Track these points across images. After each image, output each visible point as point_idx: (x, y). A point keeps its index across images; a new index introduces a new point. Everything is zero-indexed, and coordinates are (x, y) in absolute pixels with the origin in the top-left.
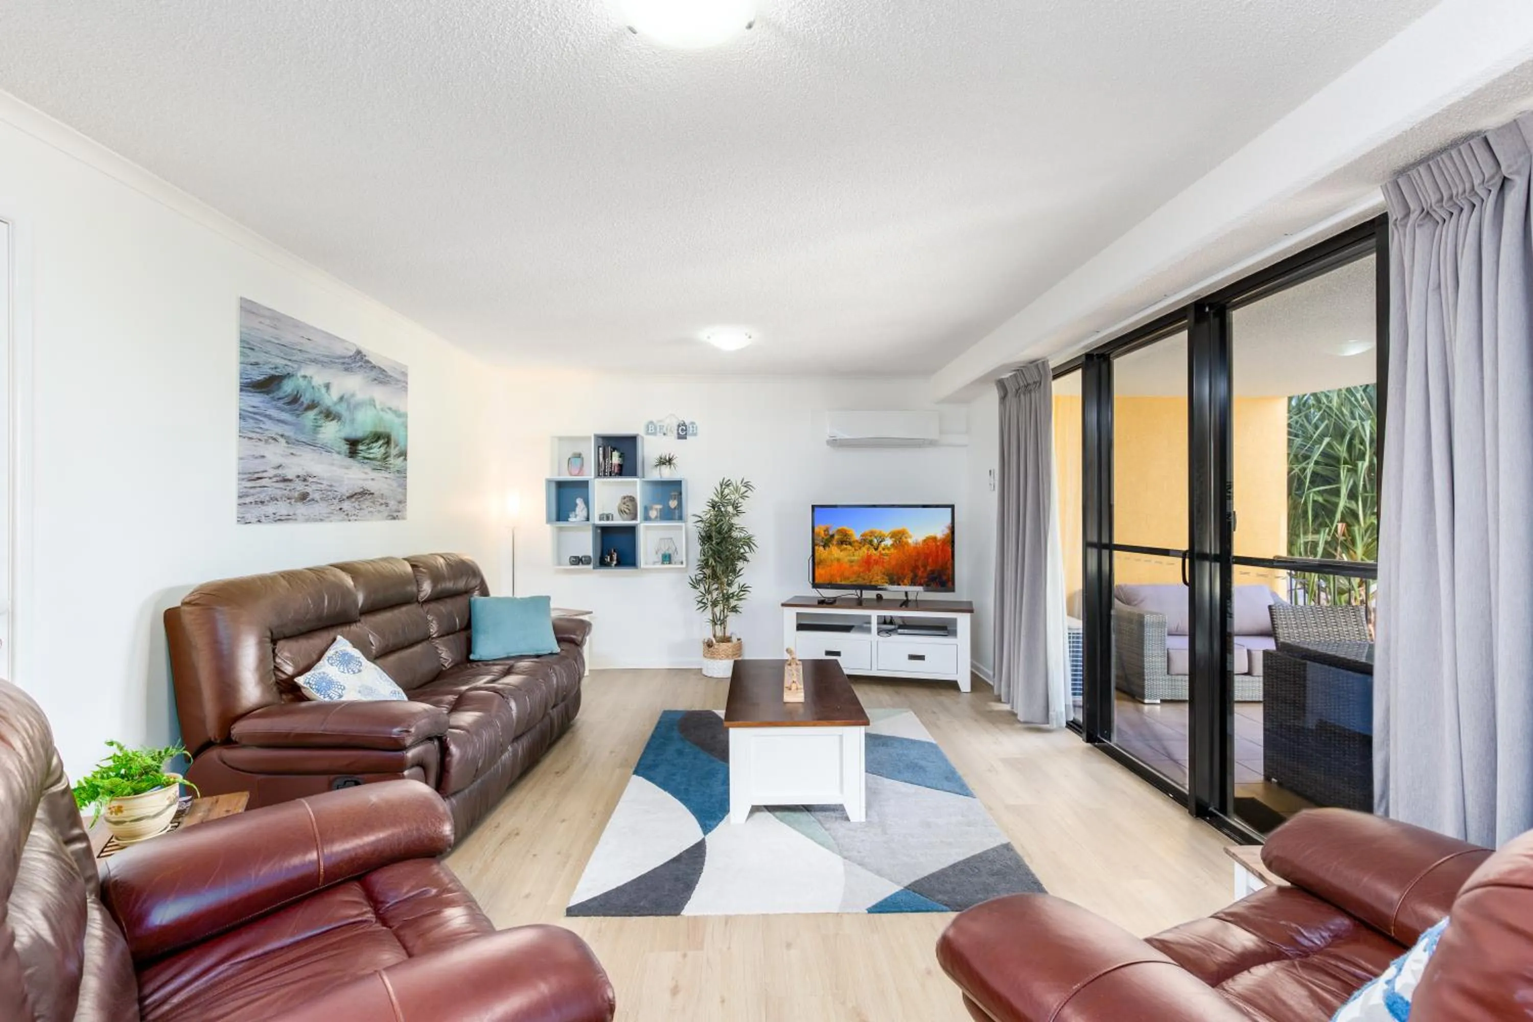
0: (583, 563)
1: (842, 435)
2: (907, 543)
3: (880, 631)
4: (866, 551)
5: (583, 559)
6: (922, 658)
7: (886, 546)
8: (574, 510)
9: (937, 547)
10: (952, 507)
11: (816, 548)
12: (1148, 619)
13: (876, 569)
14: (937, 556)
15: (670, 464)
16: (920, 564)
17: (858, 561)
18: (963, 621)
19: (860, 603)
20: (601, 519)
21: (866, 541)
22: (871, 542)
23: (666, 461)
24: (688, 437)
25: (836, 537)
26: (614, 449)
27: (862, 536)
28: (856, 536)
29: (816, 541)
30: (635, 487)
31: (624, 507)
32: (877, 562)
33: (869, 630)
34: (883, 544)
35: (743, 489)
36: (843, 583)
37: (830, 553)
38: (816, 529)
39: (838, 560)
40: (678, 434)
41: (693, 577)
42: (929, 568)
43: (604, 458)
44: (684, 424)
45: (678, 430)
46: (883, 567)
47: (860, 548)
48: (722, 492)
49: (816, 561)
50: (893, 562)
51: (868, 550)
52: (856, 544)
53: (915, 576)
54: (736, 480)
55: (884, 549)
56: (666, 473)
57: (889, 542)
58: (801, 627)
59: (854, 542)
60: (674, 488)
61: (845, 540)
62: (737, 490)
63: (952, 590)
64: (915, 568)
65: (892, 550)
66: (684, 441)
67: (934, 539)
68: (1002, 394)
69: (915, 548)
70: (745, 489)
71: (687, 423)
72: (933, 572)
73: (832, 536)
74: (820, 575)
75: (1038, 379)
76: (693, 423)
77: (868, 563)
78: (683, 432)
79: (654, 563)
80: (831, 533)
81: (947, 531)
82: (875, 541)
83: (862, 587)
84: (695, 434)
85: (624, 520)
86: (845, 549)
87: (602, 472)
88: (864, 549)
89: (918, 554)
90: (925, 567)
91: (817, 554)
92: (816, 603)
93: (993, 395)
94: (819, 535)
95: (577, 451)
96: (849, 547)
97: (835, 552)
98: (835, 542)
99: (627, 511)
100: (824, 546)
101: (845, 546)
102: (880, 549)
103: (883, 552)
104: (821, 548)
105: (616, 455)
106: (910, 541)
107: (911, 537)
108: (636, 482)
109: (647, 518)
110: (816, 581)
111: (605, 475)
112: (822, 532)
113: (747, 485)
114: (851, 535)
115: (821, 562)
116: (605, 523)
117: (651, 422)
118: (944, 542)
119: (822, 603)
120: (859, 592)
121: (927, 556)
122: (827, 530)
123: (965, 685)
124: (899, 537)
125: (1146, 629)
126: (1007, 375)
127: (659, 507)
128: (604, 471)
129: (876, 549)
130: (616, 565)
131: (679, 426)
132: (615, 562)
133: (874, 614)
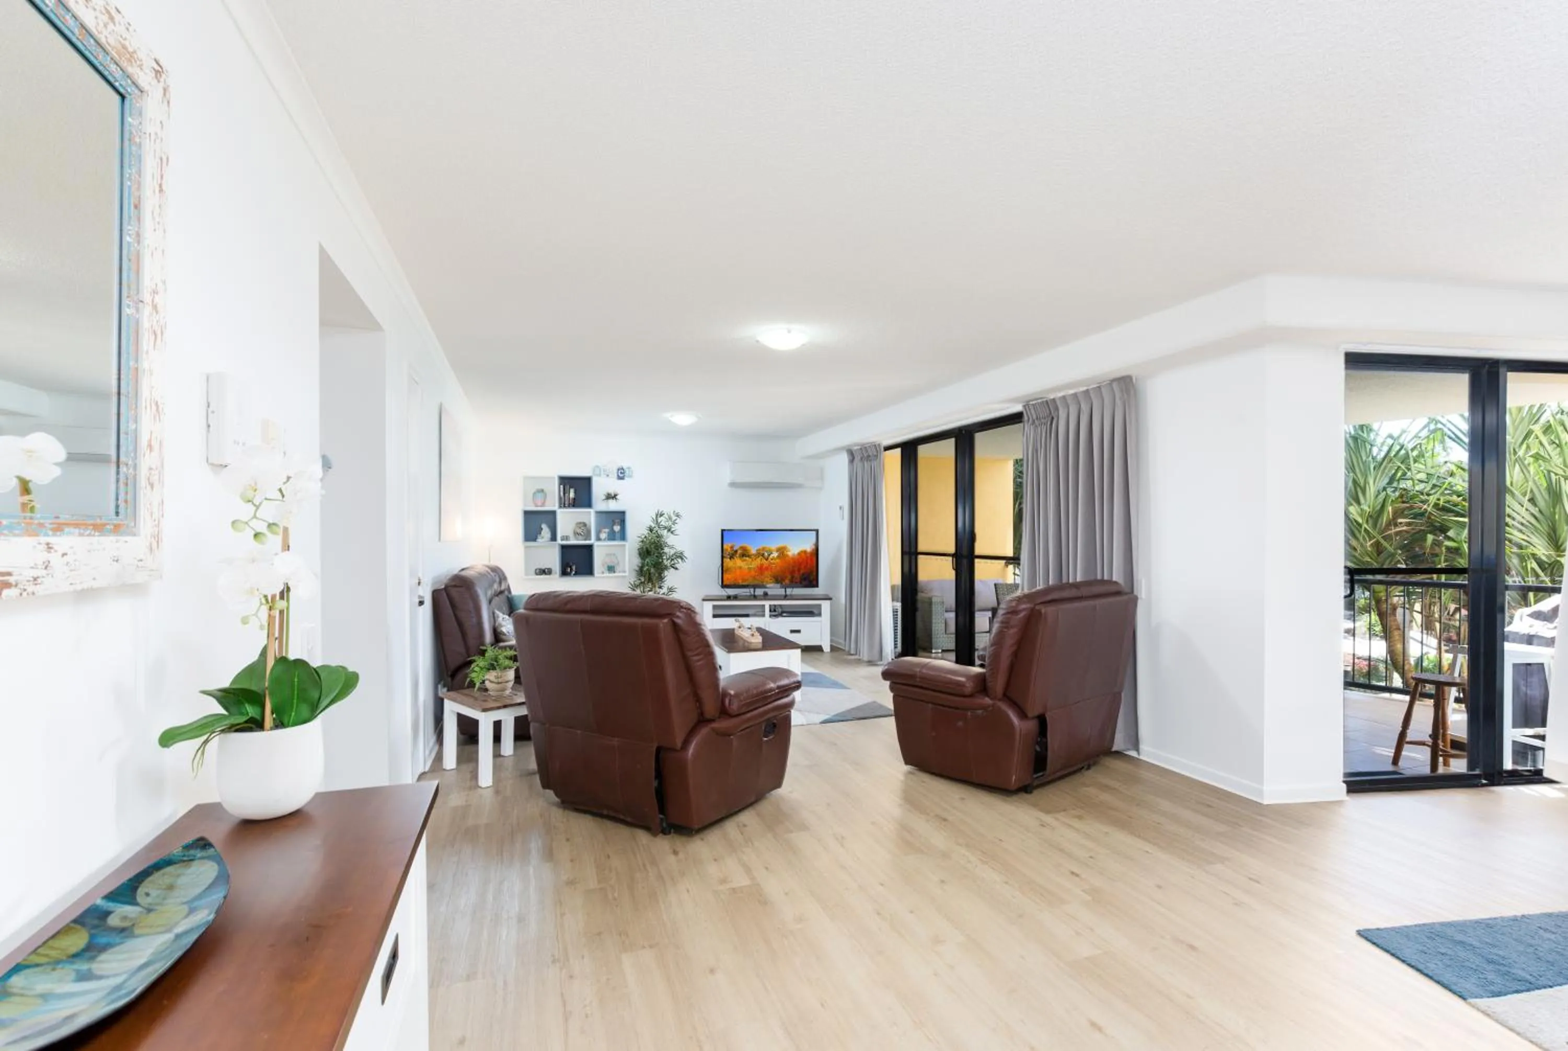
0: (546, 574)
1: (738, 480)
2: (787, 556)
3: (771, 616)
4: (759, 562)
5: (546, 570)
6: (798, 631)
7: (774, 557)
8: (540, 533)
9: (807, 557)
10: (817, 531)
11: (725, 560)
12: (934, 600)
13: (768, 573)
14: (807, 563)
15: (616, 499)
16: (796, 569)
17: (754, 568)
18: (826, 606)
19: (755, 597)
20: (562, 540)
21: (760, 554)
22: (763, 555)
23: (611, 497)
24: (626, 478)
25: (739, 552)
26: (571, 487)
27: (757, 550)
28: (753, 551)
29: (724, 555)
30: (589, 516)
31: (579, 531)
32: (767, 569)
33: (763, 616)
34: (771, 556)
35: (674, 518)
36: (744, 584)
37: (735, 563)
38: (725, 547)
39: (740, 568)
40: (618, 476)
41: (633, 583)
42: (802, 571)
43: (564, 494)
44: (623, 469)
45: (618, 473)
46: (771, 572)
47: (755, 559)
48: (657, 521)
49: (724, 569)
50: (778, 568)
51: (761, 560)
52: (753, 557)
53: (793, 577)
54: (668, 510)
55: (772, 559)
56: (613, 506)
57: (775, 555)
58: (715, 616)
59: (751, 555)
60: (619, 517)
61: (745, 554)
62: (670, 518)
63: (817, 586)
64: (792, 572)
65: (778, 561)
66: (622, 481)
67: (805, 552)
68: (851, 458)
69: (793, 559)
70: (676, 518)
71: (624, 468)
72: (803, 574)
73: (736, 551)
74: (728, 579)
75: (875, 453)
76: (629, 468)
77: (761, 569)
78: (621, 474)
79: (603, 573)
80: (735, 549)
81: (814, 547)
82: (766, 554)
83: (755, 587)
84: (630, 476)
85: (578, 540)
86: (745, 560)
87: (563, 505)
88: (758, 560)
89: (794, 562)
90: (799, 570)
91: (725, 564)
92: (725, 598)
93: (844, 458)
94: (727, 550)
95: (540, 487)
96: (747, 558)
97: (738, 562)
98: (737, 556)
99: (582, 533)
100: (730, 559)
101: (745, 558)
102: (769, 560)
103: (772, 561)
104: (729, 560)
105: (572, 491)
106: (790, 554)
107: (789, 551)
108: (590, 512)
109: (598, 539)
110: (725, 583)
111: (565, 506)
112: (729, 549)
113: (678, 516)
114: (750, 550)
115: (727, 570)
116: (565, 542)
117: (597, 467)
118: (811, 554)
119: (729, 598)
120: (752, 590)
121: (800, 564)
122: (732, 547)
123: (826, 648)
124: (782, 551)
125: (933, 606)
126: (856, 448)
127: (607, 530)
128: (564, 504)
129: (767, 559)
130: (574, 575)
131: (618, 470)
132: (574, 572)
133: (767, 604)
